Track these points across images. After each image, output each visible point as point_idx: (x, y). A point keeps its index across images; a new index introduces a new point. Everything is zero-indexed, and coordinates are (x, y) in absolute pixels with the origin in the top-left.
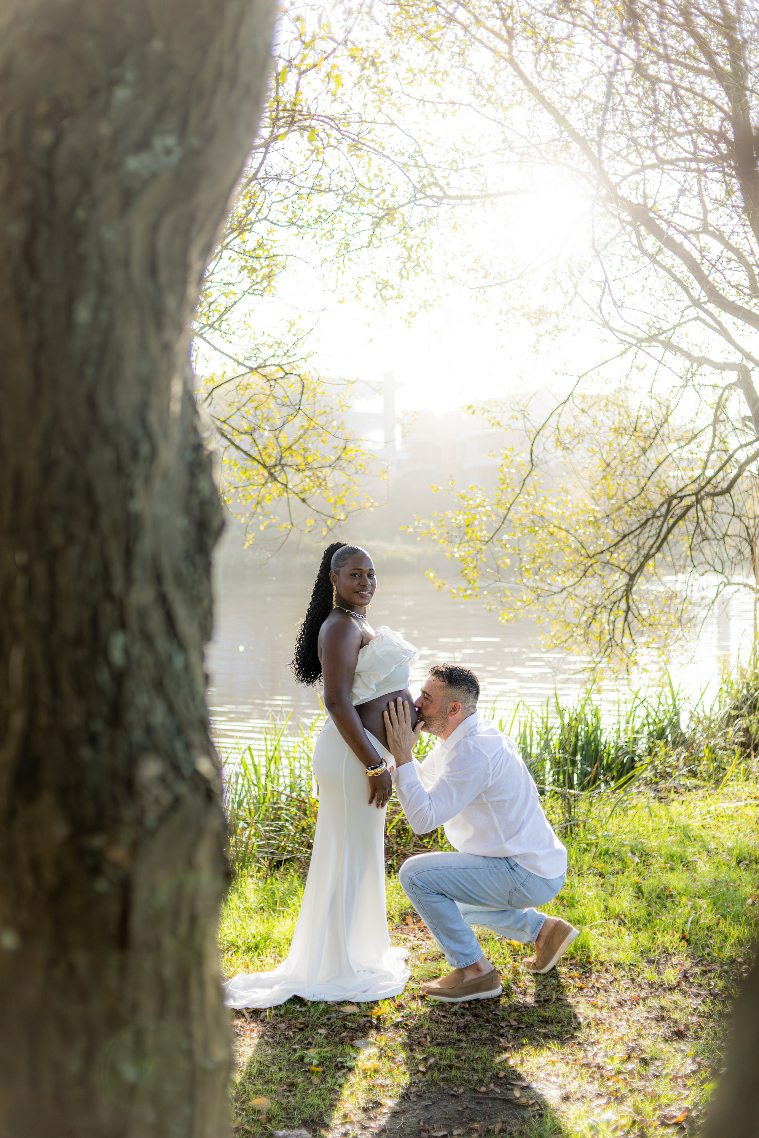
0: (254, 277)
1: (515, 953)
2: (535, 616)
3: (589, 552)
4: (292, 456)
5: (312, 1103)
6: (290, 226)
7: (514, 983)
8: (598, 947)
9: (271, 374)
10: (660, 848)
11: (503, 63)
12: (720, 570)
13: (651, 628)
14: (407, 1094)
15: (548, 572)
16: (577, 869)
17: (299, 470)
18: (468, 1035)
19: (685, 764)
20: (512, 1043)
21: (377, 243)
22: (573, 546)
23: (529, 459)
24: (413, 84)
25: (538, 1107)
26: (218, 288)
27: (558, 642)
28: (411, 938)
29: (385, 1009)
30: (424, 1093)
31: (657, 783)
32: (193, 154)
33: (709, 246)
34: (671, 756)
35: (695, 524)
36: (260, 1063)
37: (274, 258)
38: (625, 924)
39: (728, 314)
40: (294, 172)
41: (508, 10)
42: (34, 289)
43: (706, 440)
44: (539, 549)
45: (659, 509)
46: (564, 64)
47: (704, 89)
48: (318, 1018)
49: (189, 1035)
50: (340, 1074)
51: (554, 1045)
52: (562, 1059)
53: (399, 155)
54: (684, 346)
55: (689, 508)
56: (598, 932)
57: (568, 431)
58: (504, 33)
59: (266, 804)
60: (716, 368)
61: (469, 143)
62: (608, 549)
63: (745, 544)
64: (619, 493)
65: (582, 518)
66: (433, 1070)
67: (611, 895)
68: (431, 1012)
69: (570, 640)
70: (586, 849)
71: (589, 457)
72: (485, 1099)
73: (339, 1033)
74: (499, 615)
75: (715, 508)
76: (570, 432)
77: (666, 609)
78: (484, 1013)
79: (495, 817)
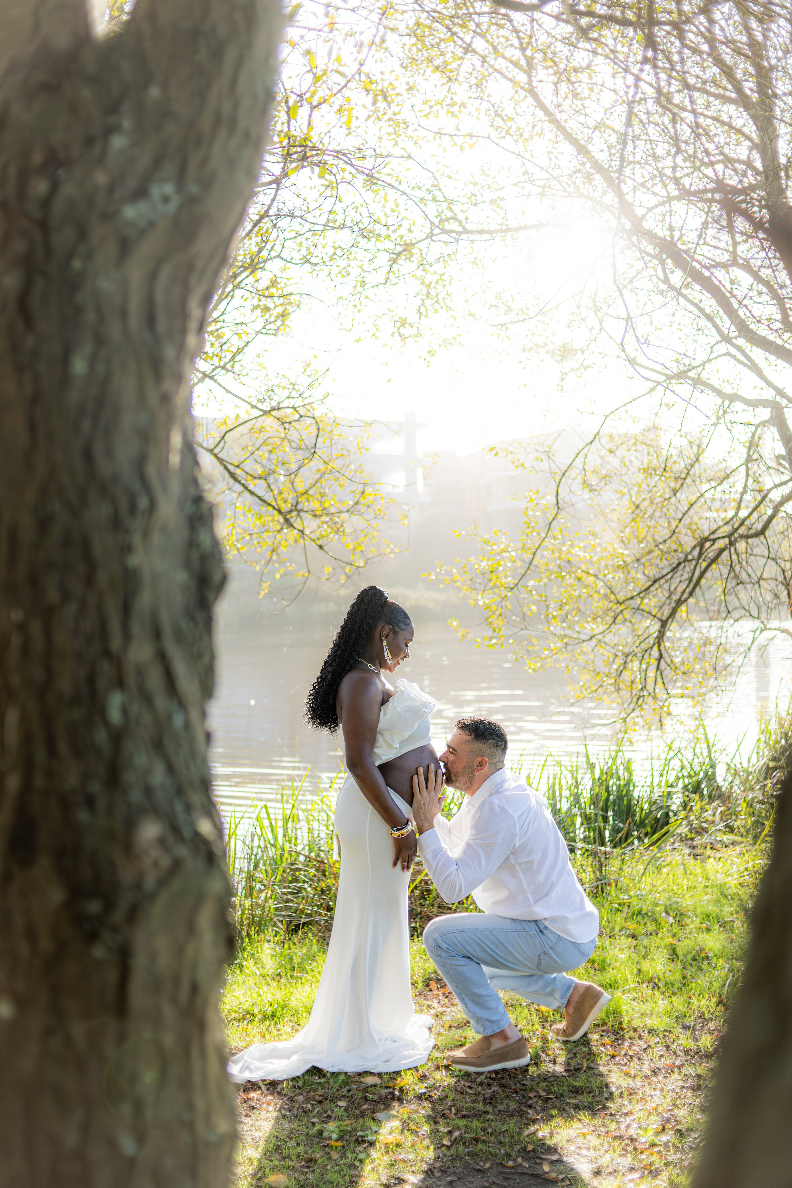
0: (267, 316)
1: (544, 1019)
2: (563, 665)
3: (618, 598)
4: (308, 501)
5: (330, 1179)
6: (303, 263)
7: (543, 1052)
8: (631, 1012)
9: (286, 417)
10: (695, 908)
11: (522, 93)
12: (756, 615)
13: (684, 677)
14: (430, 1170)
15: (576, 619)
16: (608, 930)
17: (315, 516)
18: (495, 1107)
19: (721, 819)
20: (541, 1115)
21: (395, 280)
22: (602, 592)
23: (555, 502)
24: (430, 116)
25: (568, 1182)
26: (231, 328)
27: (589, 692)
28: (435, 1004)
29: (408, 1080)
30: (449, 1168)
31: (692, 839)
32: (191, 201)
33: (739, 279)
34: (707, 811)
35: (729, 568)
36: (277, 1138)
37: (288, 297)
38: (659, 988)
39: (759, 350)
40: (308, 207)
41: (527, 40)
42: (30, 341)
43: (738, 480)
44: (566, 596)
45: (690, 553)
46: (586, 93)
47: (731, 117)
48: (338, 1090)
49: (190, 1106)
50: (360, 1148)
51: (585, 1116)
52: (593, 1131)
53: (416, 190)
54: (715, 382)
55: (721, 551)
56: (631, 997)
57: (594, 472)
58: (523, 62)
59: (283, 865)
60: (749, 405)
61: (489, 176)
62: (638, 595)
63: (781, 588)
64: (649, 536)
65: (610, 562)
66: (458, 1143)
67: (644, 957)
68: (456, 1083)
69: (600, 690)
70: (618, 910)
71: (618, 499)
72: (513, 1174)
73: (359, 1105)
74: (526, 665)
75: (749, 550)
76: (597, 473)
77: (700, 656)
78: (512, 1084)
79: (523, 879)
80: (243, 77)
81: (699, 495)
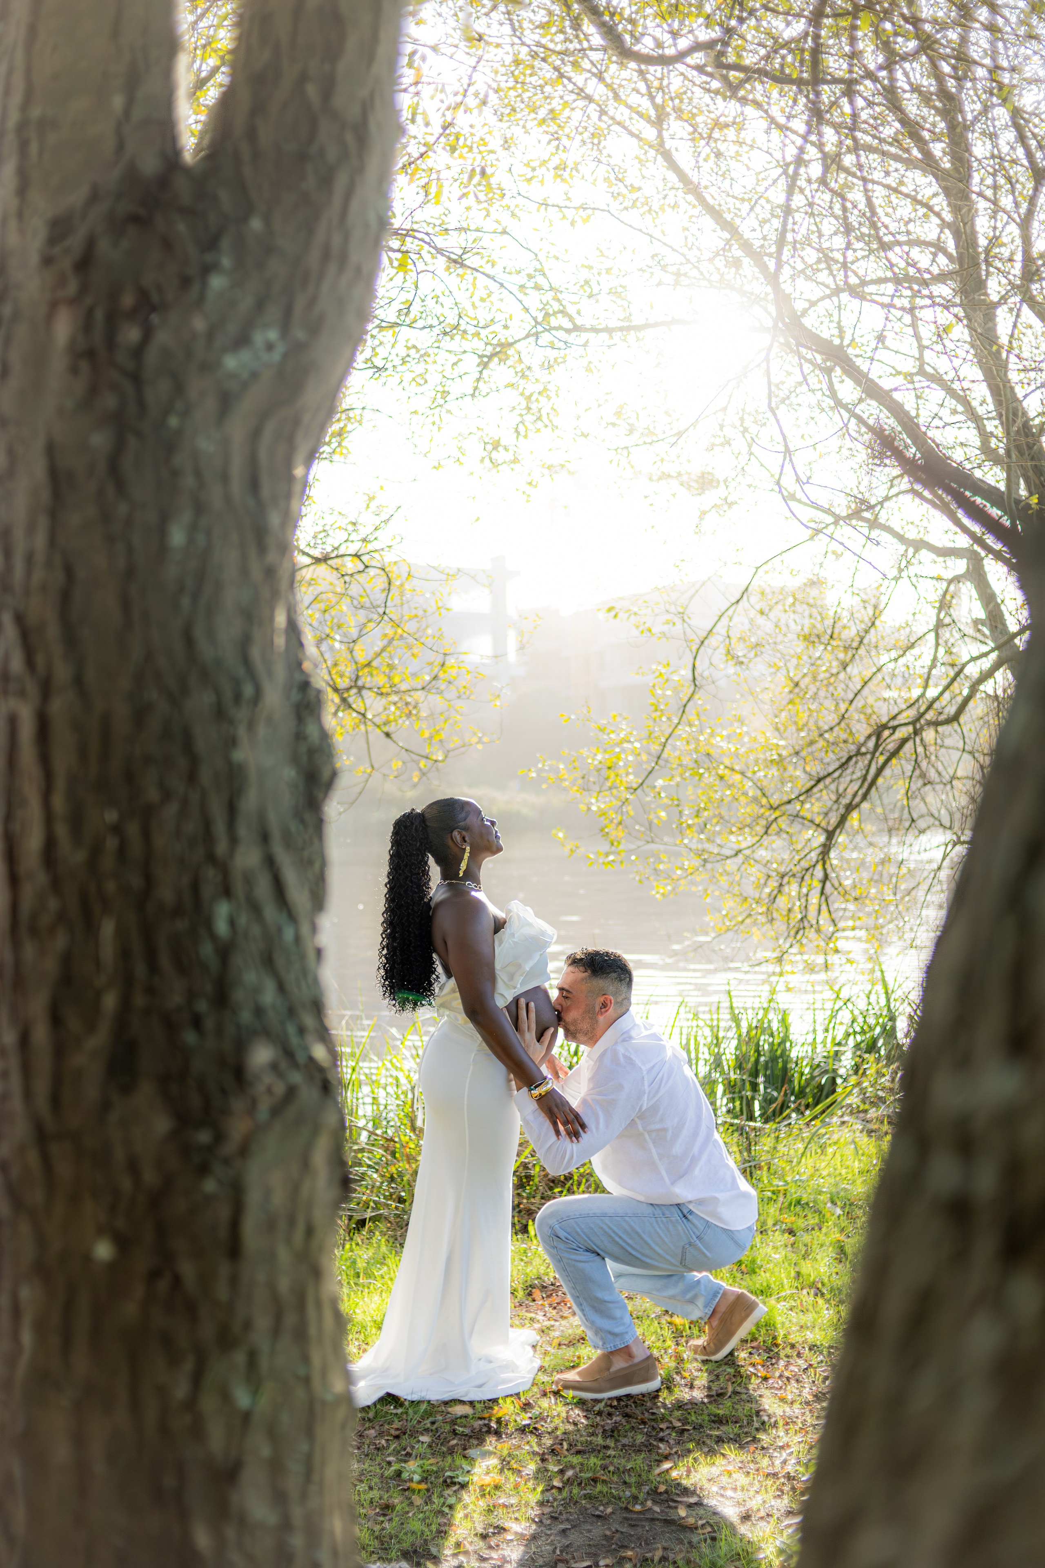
1: (678, 1335)
2: (700, 888)
3: (772, 802)
4: (371, 675)
5: (413, 1529)
7: (677, 1373)
8: (787, 1324)
9: (346, 567)
11: (650, 152)
12: (948, 825)
13: (856, 903)
14: (538, 1516)
15: (718, 828)
17: (381, 694)
18: (617, 1441)
20: (675, 1449)
21: (486, 391)
22: (751, 793)
23: (691, 677)
24: (532, 182)
25: (709, 1529)
27: (733, 923)
28: (540, 1317)
29: (507, 1410)
30: (561, 1514)
31: (865, 1111)
32: (298, 348)
33: (926, 392)
34: (884, 1075)
35: (913, 763)
38: (823, 1295)
41: (656, 84)
42: (123, 509)
43: (925, 652)
44: (704, 798)
45: (864, 744)
47: (916, 187)
48: (419, 1422)
49: (306, 1359)
50: (449, 1492)
51: (731, 1450)
52: (740, 1468)
53: (513, 275)
54: (896, 525)
55: (904, 741)
56: (788, 1305)
57: (741, 639)
58: (652, 113)
60: (938, 555)
61: (607, 258)
62: (797, 798)
64: (812, 722)
65: (762, 756)
66: (572, 1484)
67: (805, 1257)
68: (568, 1412)
69: (748, 921)
70: (770, 1199)
71: (771, 674)
72: (640, 1520)
73: (446, 1441)
74: (653, 888)
75: (939, 741)
76: (744, 641)
77: (876, 877)
78: (638, 1412)
79: (653, 1150)
80: (354, 206)
81: (875, 670)
